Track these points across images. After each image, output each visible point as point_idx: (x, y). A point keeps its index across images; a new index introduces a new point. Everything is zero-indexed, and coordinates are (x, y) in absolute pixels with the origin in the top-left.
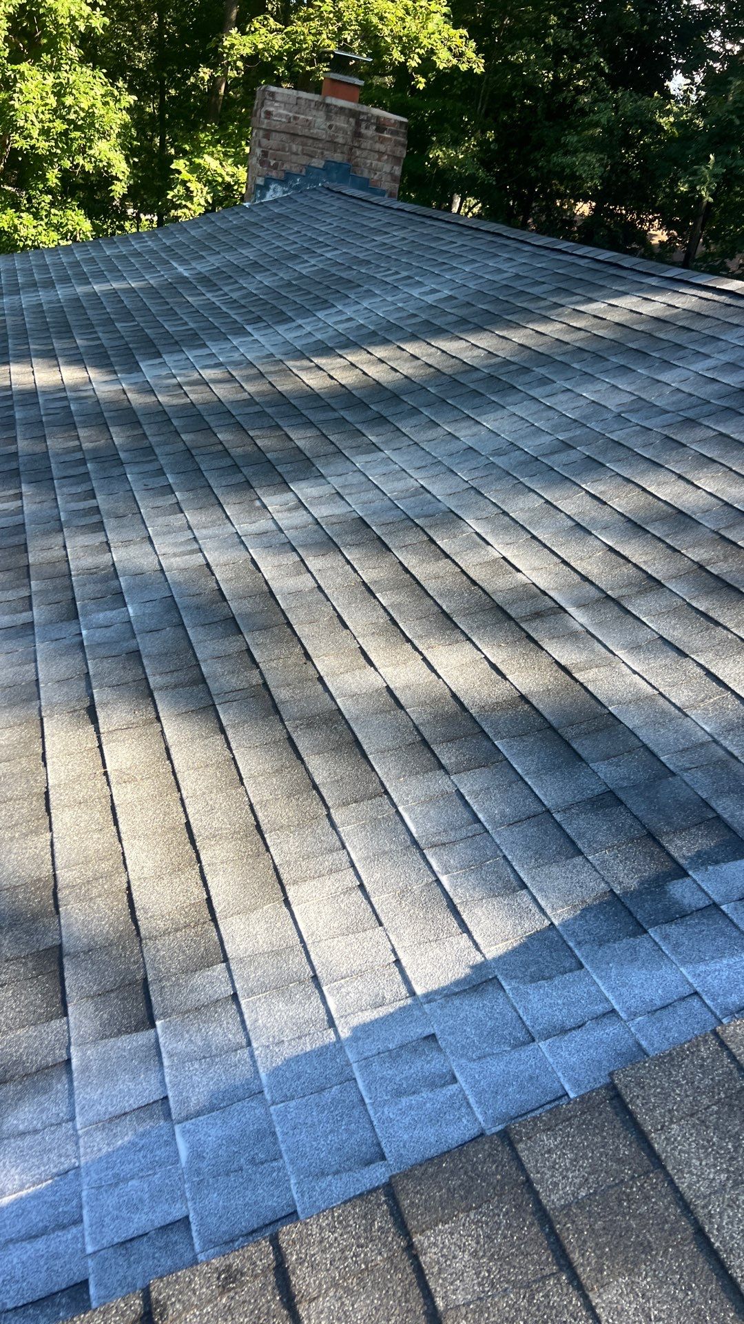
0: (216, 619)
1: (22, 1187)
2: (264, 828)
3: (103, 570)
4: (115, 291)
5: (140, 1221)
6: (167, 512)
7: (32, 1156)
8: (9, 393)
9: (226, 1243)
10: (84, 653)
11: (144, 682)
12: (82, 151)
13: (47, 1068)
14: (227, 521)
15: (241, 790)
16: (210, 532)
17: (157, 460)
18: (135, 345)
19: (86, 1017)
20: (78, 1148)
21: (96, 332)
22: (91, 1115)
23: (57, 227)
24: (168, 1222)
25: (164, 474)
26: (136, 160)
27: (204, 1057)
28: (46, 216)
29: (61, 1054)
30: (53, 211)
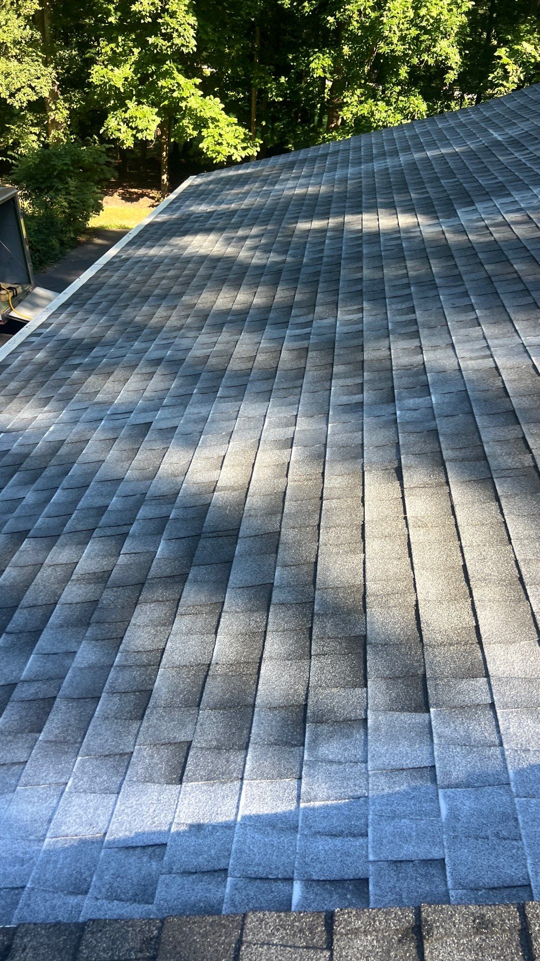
0: (499, 411)
1: (328, 799)
2: (526, 581)
3: (415, 367)
4: (443, 156)
5: (408, 851)
6: (468, 326)
7: (336, 779)
8: (360, 235)
9: (472, 889)
10: (397, 428)
11: (439, 454)
12: (428, 50)
13: (350, 720)
14: (515, 334)
15: (509, 547)
16: (501, 342)
17: (463, 285)
18: (454, 197)
19: (379, 692)
20: (368, 783)
21: (425, 188)
22: (379, 763)
23: (401, 110)
24: (429, 858)
25: (469, 296)
26: (467, 52)
27: (465, 745)
28: (395, 103)
29: (360, 714)
30: (400, 98)
